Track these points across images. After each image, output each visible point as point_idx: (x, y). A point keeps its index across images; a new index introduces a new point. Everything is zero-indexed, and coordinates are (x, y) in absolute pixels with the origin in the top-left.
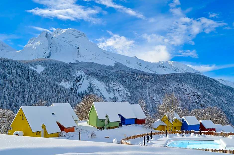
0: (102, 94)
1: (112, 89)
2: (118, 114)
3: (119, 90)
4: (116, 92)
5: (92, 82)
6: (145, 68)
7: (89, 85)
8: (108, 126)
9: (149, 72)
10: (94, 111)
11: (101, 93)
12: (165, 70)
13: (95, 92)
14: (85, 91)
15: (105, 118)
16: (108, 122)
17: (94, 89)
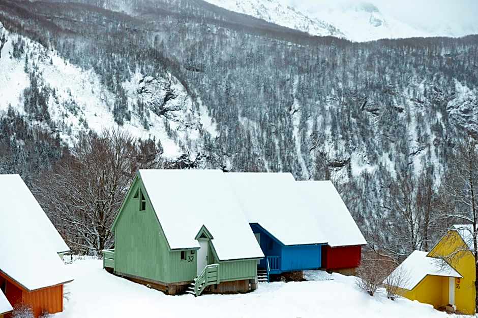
0: (89, 126)
1: (135, 103)
2: (250, 224)
3: (166, 106)
4: (153, 118)
5: (40, 70)
6: (286, 11)
7: (27, 84)
8: (213, 280)
9: (303, 30)
10: (144, 208)
11: (81, 120)
12: (375, 23)
13: (55, 118)
14: (6, 111)
15: (195, 244)
16: (212, 257)
17: (50, 102)
